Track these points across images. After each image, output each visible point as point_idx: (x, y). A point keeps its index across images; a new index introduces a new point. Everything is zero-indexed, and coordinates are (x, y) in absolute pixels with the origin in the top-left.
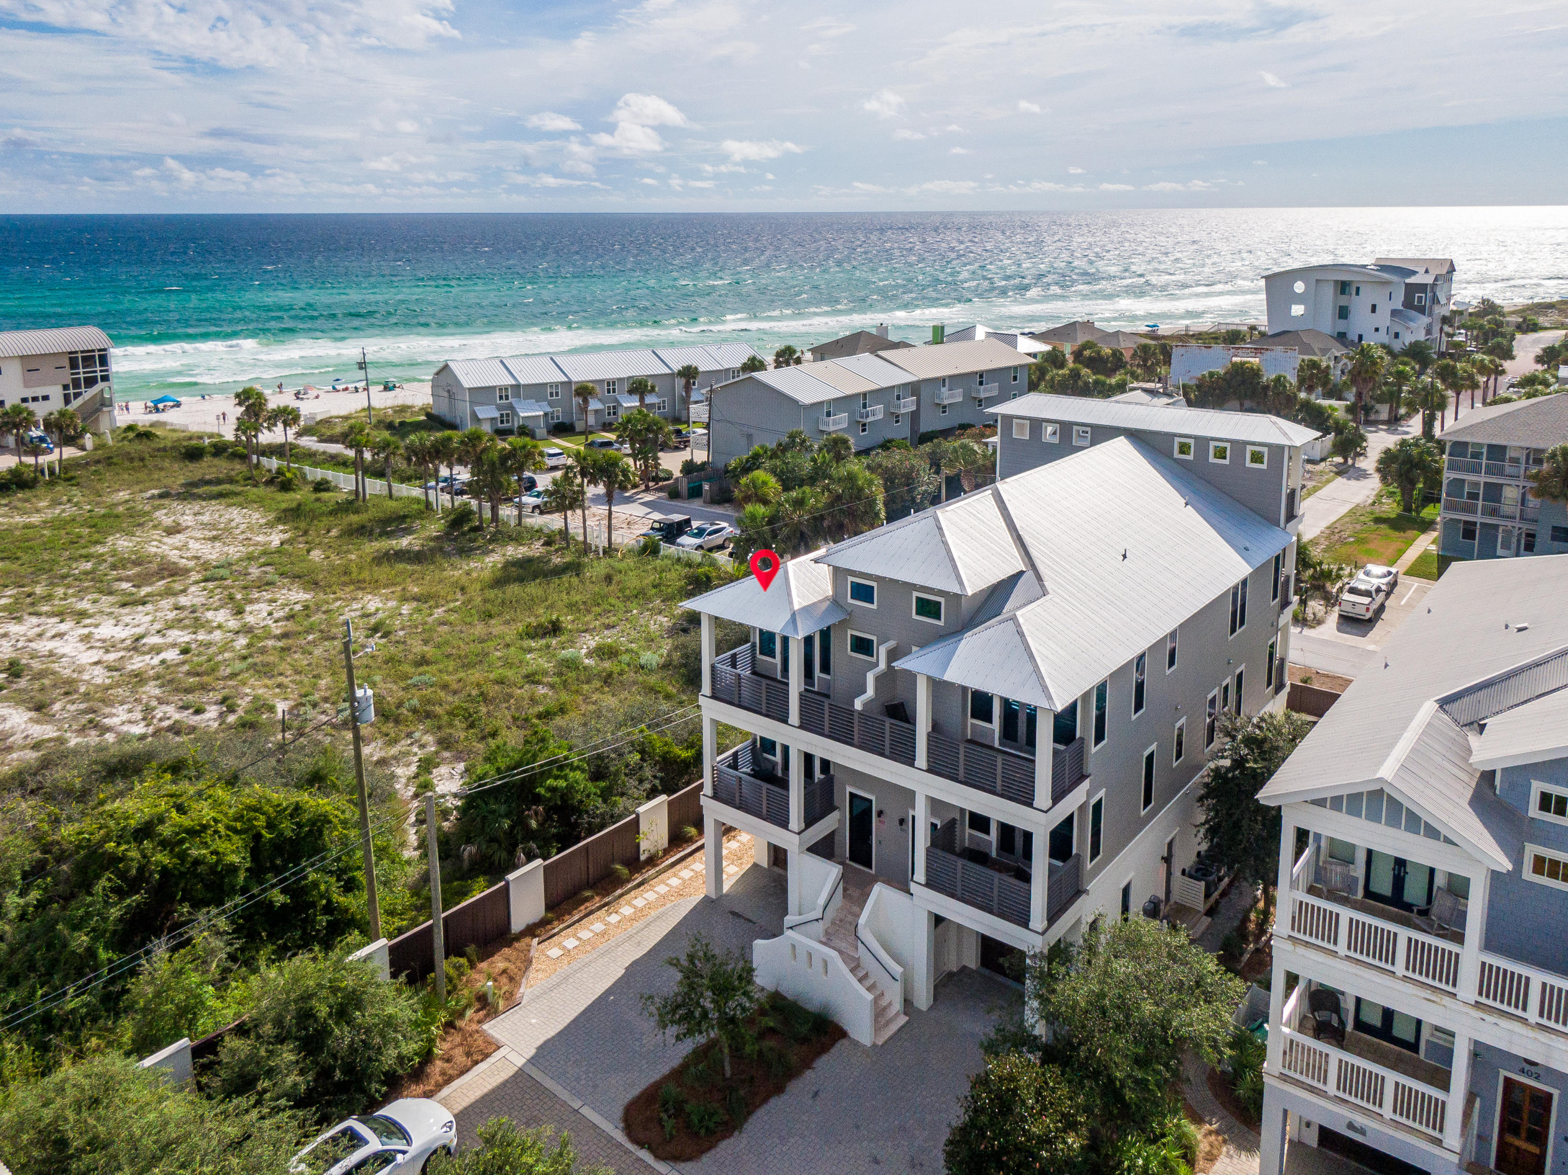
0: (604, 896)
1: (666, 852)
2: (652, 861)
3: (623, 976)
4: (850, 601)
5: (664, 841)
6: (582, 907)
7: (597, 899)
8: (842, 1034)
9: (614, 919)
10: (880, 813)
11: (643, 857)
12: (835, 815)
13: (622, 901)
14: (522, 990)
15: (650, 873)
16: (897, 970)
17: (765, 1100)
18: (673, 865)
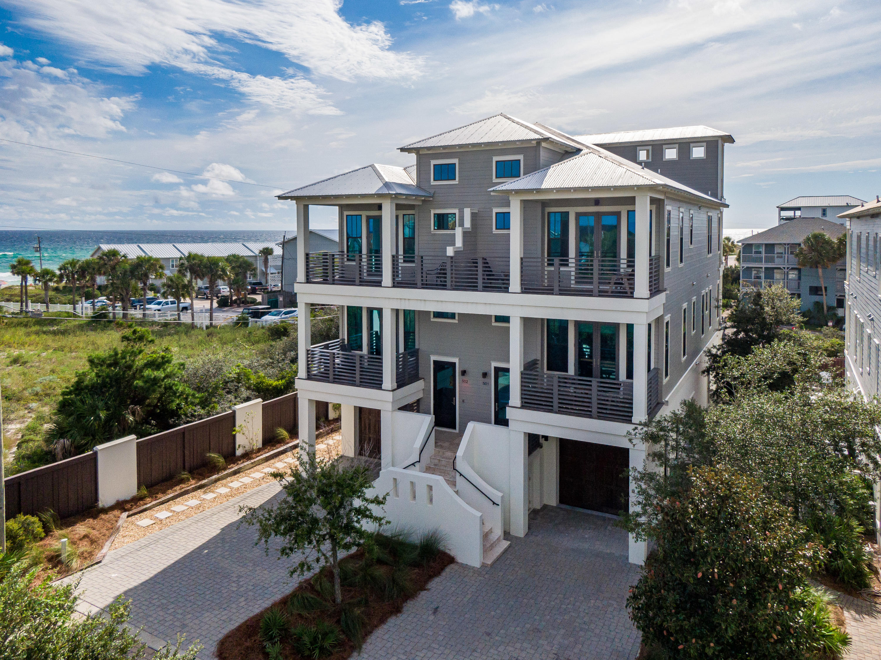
0: (200, 480)
1: (259, 450)
2: (247, 456)
3: (219, 535)
4: (433, 183)
5: (258, 442)
6: (178, 488)
7: (193, 482)
8: (451, 560)
9: (210, 496)
10: (464, 373)
11: (239, 452)
12: (419, 385)
13: (219, 484)
14: (104, 551)
15: (245, 464)
16: (497, 495)
17: (383, 620)
18: (267, 459)
